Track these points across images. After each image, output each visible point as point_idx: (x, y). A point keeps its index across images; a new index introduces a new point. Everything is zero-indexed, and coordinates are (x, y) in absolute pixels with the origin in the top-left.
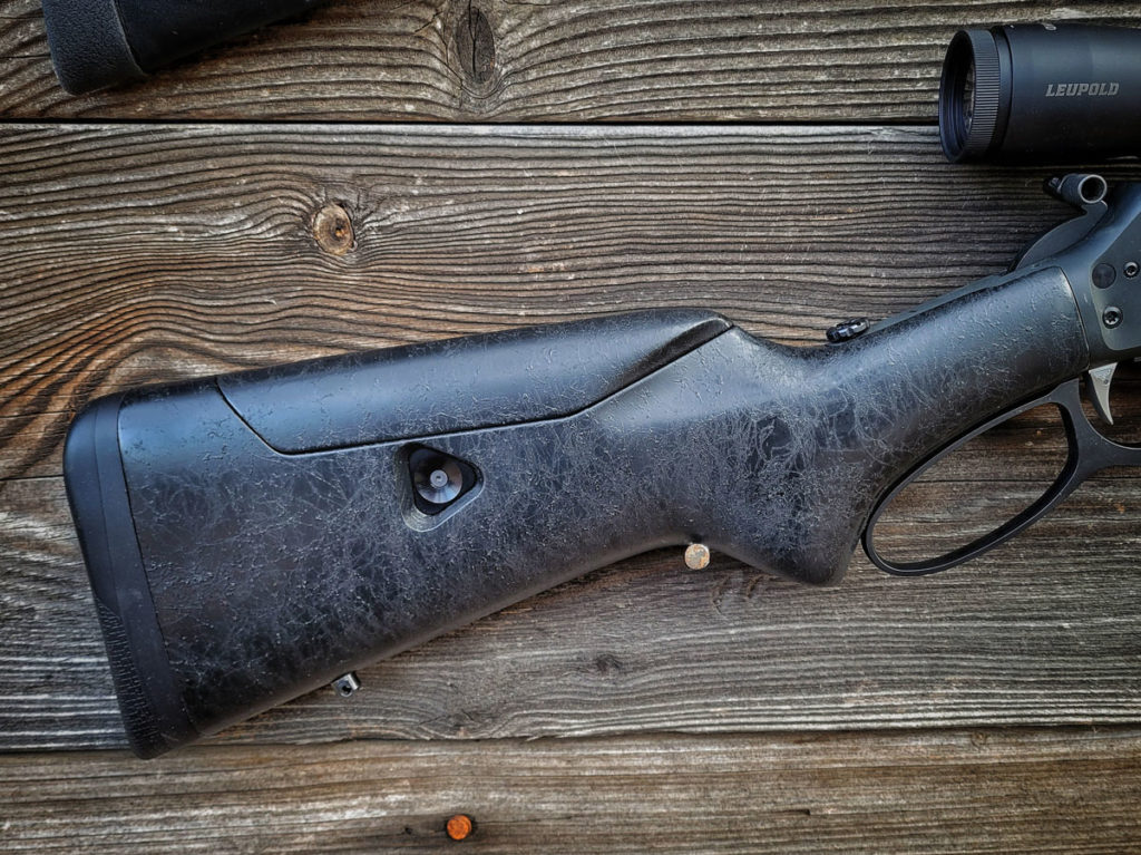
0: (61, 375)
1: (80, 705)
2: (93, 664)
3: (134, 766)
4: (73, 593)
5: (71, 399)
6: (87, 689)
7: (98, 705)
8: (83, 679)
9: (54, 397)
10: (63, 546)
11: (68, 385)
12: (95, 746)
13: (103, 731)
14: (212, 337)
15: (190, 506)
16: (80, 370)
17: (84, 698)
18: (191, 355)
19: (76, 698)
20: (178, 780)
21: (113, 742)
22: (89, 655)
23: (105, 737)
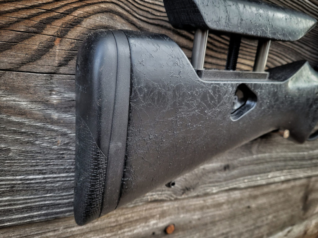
0: (56, 14)
1: (29, 201)
2: (40, 179)
3: (50, 227)
4: (36, 141)
5: (59, 29)
6: (34, 192)
7: (39, 199)
8: (33, 187)
9: (48, 26)
10: (36, 114)
11: (58, 21)
12: (33, 221)
13: (39, 213)
14: (138, 16)
15: (158, 100)
16: (68, 14)
17: (32, 197)
18: (126, 22)
19: (27, 197)
20: (69, 230)
21: (44, 218)
22: (39, 174)
23: (39, 216)
